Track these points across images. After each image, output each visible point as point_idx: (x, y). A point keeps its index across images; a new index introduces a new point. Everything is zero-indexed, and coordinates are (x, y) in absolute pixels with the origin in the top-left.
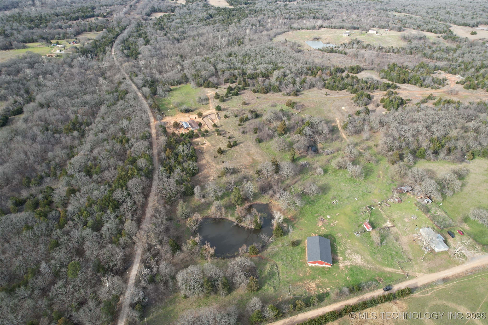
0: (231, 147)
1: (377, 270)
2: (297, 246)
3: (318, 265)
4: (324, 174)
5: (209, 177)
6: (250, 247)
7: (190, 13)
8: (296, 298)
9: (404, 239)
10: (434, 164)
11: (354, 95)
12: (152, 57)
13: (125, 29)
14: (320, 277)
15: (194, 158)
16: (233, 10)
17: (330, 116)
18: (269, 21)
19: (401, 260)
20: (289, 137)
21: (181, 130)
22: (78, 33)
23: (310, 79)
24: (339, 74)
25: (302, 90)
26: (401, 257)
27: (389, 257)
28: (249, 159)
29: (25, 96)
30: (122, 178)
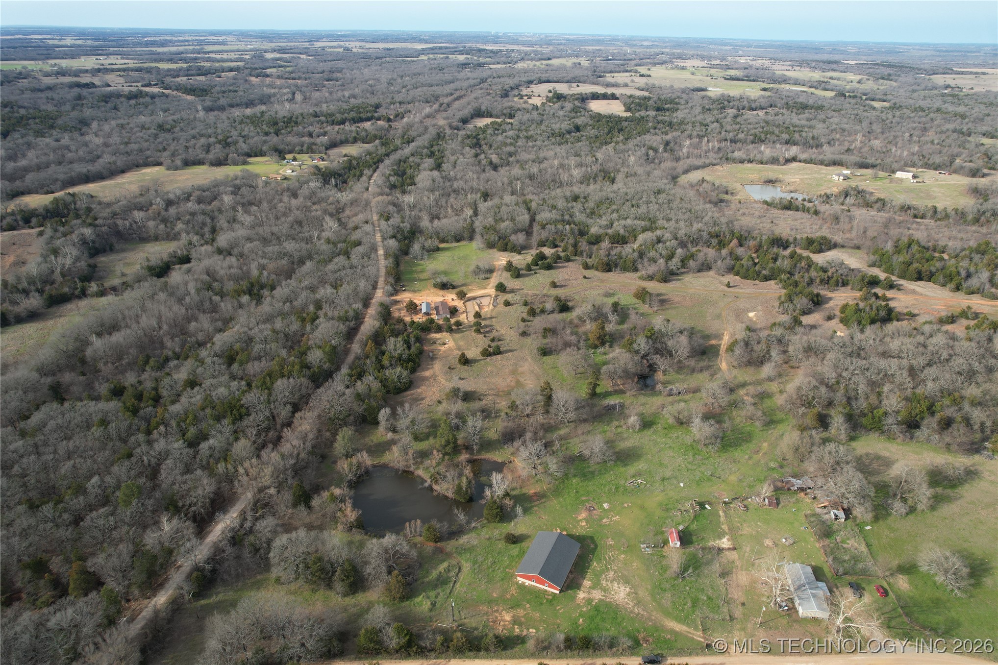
0: (487, 356)
1: (651, 620)
2: (514, 543)
3: (534, 584)
4: (640, 430)
5: (423, 399)
6: (427, 526)
7: (541, 121)
8: (462, 632)
9: (742, 578)
10: (900, 447)
11: (785, 291)
12: (432, 190)
13: (413, 141)
14: (528, 606)
15: (410, 364)
16: (626, 119)
17: (714, 326)
18: (688, 142)
19: (711, 615)
20: (605, 354)
21: (418, 316)
22: (333, 145)
23: (706, 254)
24: (775, 250)
25: (682, 273)
26: (716, 609)
27: (689, 604)
28: (510, 381)
29: (208, 236)
30: (272, 375)
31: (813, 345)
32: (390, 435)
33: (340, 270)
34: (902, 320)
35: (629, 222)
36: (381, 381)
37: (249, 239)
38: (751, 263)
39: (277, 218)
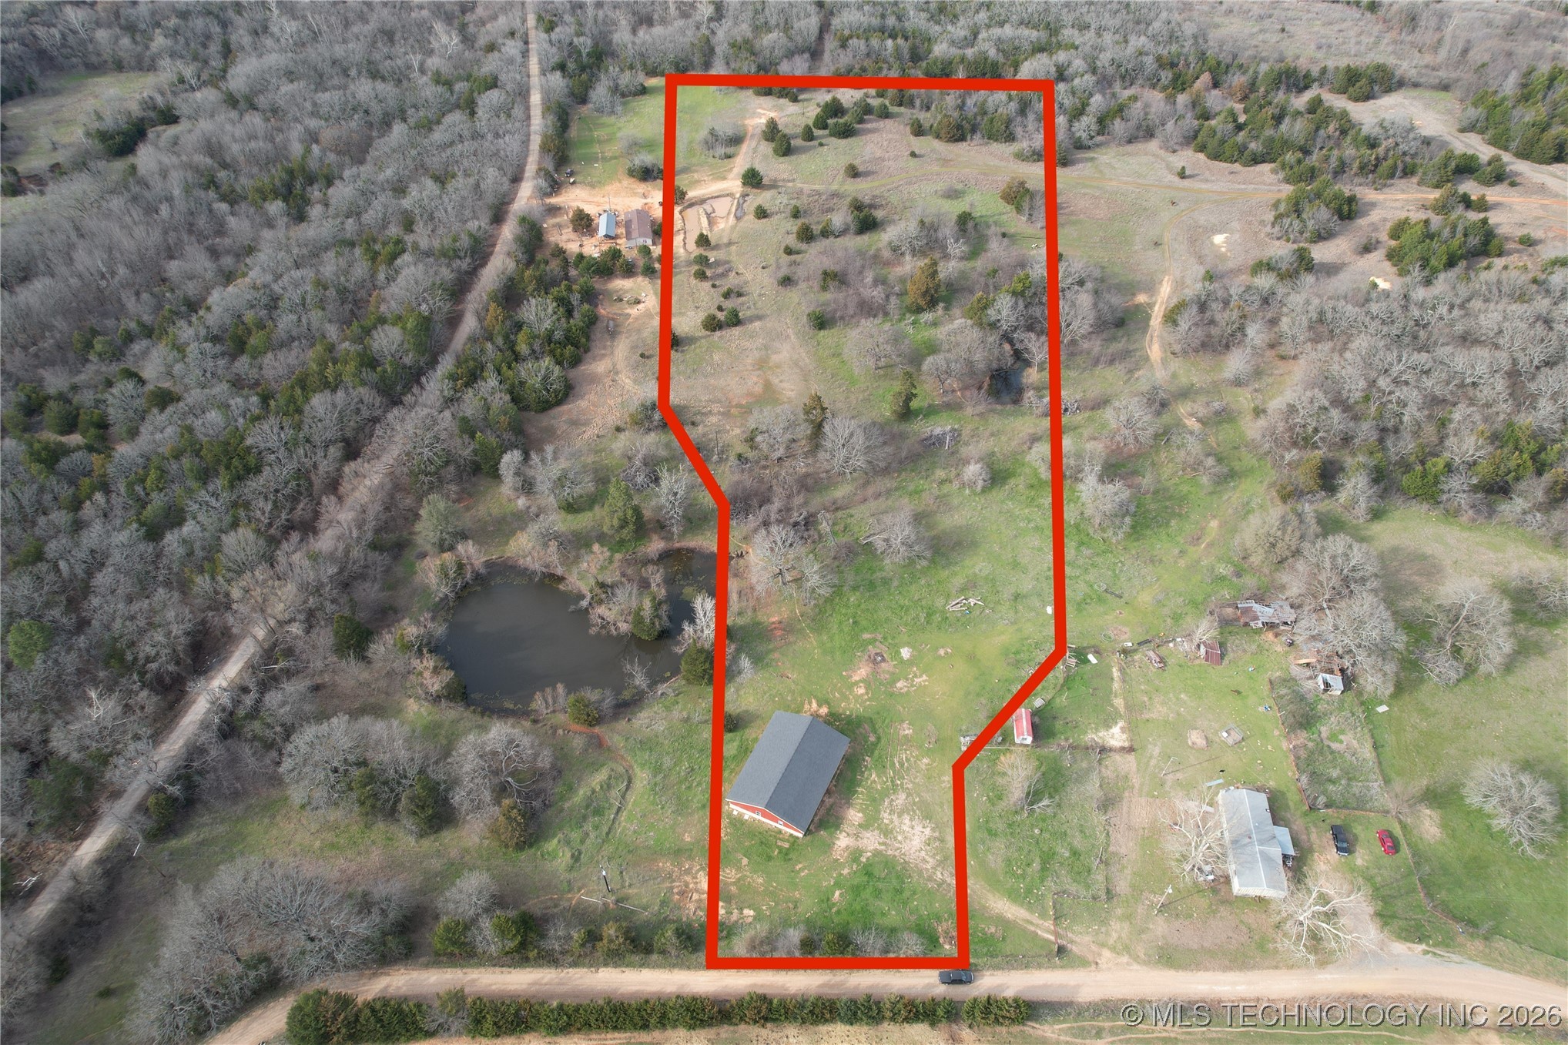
0: (714, 330)
2: (731, 731)
3: (759, 817)
4: (984, 490)
5: (587, 423)
6: (572, 698)
8: (621, 914)
9: (1138, 811)
10: (1465, 534)
11: (1288, 189)
14: (745, 861)
15: (569, 350)
17: (1146, 265)
19: (1073, 888)
20: (935, 324)
21: (592, 243)
23: (1147, 106)
24: (1280, 96)
25: (1097, 146)
26: (1082, 874)
27: (1036, 865)
28: (754, 383)
29: (216, 63)
30: (304, 384)
31: (1329, 316)
32: (522, 502)
33: (452, 143)
34: (1509, 253)
35: (1008, 31)
36: (511, 392)
37: (290, 75)
38: (1230, 126)
39: (347, 24)
